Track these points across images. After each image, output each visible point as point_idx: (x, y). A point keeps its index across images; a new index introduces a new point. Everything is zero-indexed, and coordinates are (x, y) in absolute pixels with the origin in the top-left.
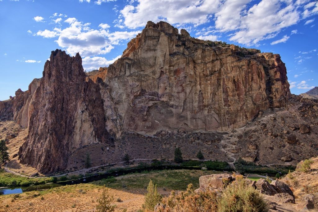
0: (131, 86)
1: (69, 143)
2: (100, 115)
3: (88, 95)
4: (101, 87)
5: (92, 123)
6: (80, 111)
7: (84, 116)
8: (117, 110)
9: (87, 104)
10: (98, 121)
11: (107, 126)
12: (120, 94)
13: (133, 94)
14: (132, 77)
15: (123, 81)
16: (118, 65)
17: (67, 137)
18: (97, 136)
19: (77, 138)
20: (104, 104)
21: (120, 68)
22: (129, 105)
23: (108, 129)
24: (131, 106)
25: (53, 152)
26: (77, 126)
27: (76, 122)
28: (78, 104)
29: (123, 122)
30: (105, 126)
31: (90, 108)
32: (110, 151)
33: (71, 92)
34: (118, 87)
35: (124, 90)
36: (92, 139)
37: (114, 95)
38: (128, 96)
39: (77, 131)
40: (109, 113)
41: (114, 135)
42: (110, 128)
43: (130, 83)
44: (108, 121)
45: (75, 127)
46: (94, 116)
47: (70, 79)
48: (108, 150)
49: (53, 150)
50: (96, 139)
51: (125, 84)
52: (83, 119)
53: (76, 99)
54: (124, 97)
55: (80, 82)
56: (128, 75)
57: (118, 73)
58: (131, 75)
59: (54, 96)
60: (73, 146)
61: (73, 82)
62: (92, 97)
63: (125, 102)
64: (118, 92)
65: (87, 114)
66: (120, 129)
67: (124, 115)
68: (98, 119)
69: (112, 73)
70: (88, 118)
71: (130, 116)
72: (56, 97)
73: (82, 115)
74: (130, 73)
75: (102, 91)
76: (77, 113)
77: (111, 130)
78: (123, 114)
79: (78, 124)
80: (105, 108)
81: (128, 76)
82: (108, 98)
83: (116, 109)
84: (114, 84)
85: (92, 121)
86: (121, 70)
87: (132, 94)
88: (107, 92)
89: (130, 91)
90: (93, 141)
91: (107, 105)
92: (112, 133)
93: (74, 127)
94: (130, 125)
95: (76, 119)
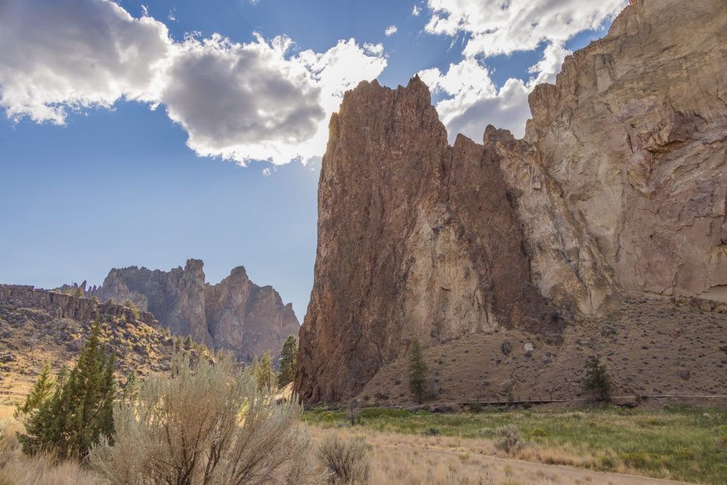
0: (622, 118)
1: (385, 324)
2: (500, 237)
3: (454, 183)
4: (501, 152)
5: (470, 265)
6: (426, 229)
7: (440, 241)
8: (584, 220)
9: (453, 207)
10: (495, 256)
11: (539, 274)
12: (588, 163)
13: (639, 147)
14: (621, 87)
15: (592, 116)
17: (375, 303)
18: (490, 305)
20: (521, 201)
21: (573, 81)
22: (629, 190)
23: (546, 285)
24: (642, 194)
26: (417, 274)
27: (413, 260)
28: (420, 207)
29: (617, 260)
30: (529, 275)
31: (464, 218)
32: (536, 354)
33: (395, 178)
34: (573, 141)
35: (600, 143)
36: (473, 316)
37: (563, 171)
38: (619, 157)
39: (422, 289)
40: (543, 229)
41: (571, 305)
42: (553, 283)
43: (620, 110)
44: (539, 256)
45: (410, 274)
46: (478, 240)
47: (390, 144)
48: (529, 355)
50: (487, 319)
51: (597, 124)
52: (439, 252)
53: (411, 196)
54: (603, 166)
55: (424, 146)
56: (606, 88)
57: (570, 97)
58: (616, 85)
60: (405, 335)
61: (399, 149)
62: (470, 183)
63: (609, 183)
65: (453, 237)
66: (592, 282)
67: (612, 231)
68: (495, 248)
70: (454, 247)
71: (647, 233)
73: (434, 239)
74: (612, 79)
76: (417, 233)
77: (555, 289)
78: (608, 229)
79: (422, 266)
81: (605, 93)
82: (534, 182)
83: (577, 217)
85: (473, 258)
86: (579, 86)
87: (635, 148)
88: (527, 164)
90: (479, 325)
91: (532, 204)
92: (560, 297)
93: (406, 276)
94: (649, 268)
95: (412, 251)
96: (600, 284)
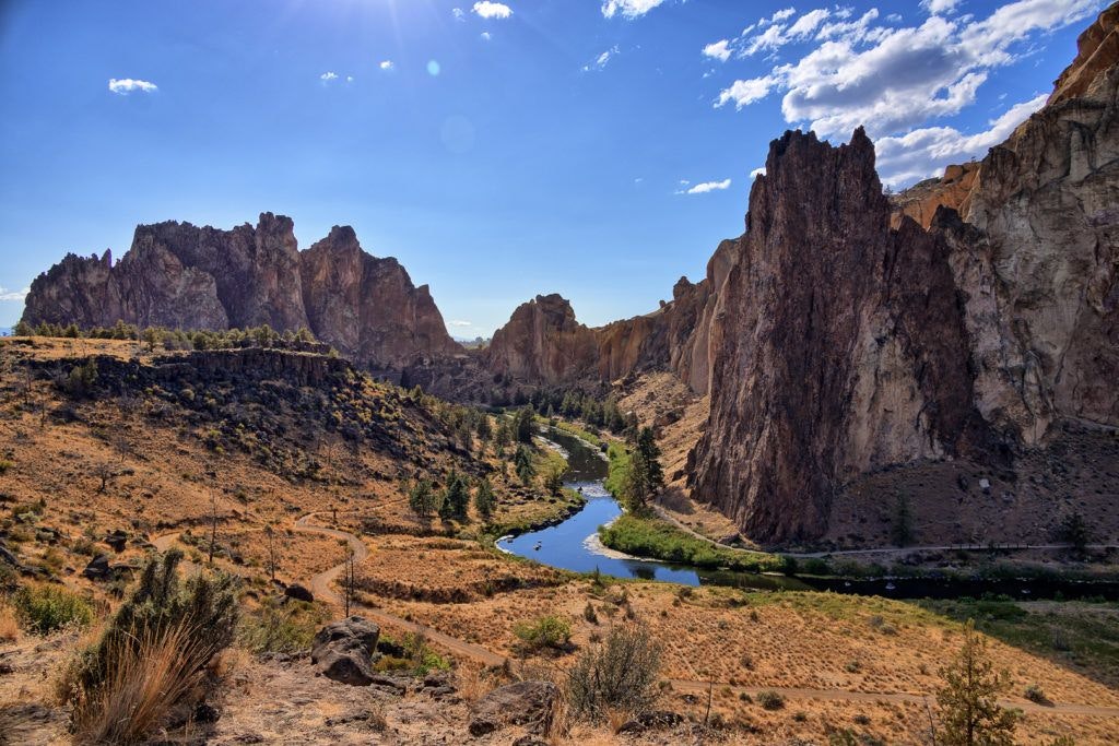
0: (1095, 223)
1: (832, 450)
2: (949, 354)
3: (899, 281)
4: (952, 242)
5: (916, 385)
6: (869, 339)
7: (884, 355)
8: (1029, 333)
9: (897, 311)
10: (942, 376)
11: (980, 395)
12: (1042, 265)
13: (1107, 260)
14: (1102, 182)
15: (1057, 207)
16: (1030, 141)
17: (825, 428)
18: (936, 432)
19: (862, 435)
20: (968, 307)
21: (1039, 154)
22: (1084, 306)
23: (986, 405)
24: (1096, 312)
25: (783, 475)
26: (860, 393)
27: (857, 378)
28: (864, 312)
29: (1057, 380)
30: (972, 395)
31: (909, 325)
32: (995, 492)
33: (837, 274)
34: (1028, 235)
35: (1062, 245)
36: (916, 443)
37: (1011, 269)
38: (1081, 267)
39: (862, 411)
40: (988, 343)
41: (1015, 431)
42: (995, 405)
43: (1094, 209)
44: (983, 375)
45: (854, 394)
46: (925, 356)
47: (834, 229)
48: (986, 492)
49: (781, 467)
50: (932, 445)
51: (1064, 220)
52: (883, 368)
53: (856, 297)
54: (1061, 274)
55: (869, 232)
56: (1082, 178)
57: (1031, 175)
58: (1095, 177)
59: (781, 293)
60: (848, 462)
61: (843, 236)
62: (918, 284)
63: (1064, 295)
64: (1032, 257)
65: (898, 351)
66: (1038, 411)
67: (1058, 351)
68: (942, 366)
69: (1003, 181)
70: (900, 363)
71: (1092, 355)
72: (787, 295)
73: (878, 352)
74: (1091, 167)
75: (958, 257)
76: (861, 345)
77: (997, 413)
78: (1055, 347)
79: (865, 386)
80: (970, 324)
81: (1080, 184)
82: (983, 283)
83: (1022, 329)
84: (1010, 226)
85: (919, 376)
86: (1043, 161)
87: (1102, 260)
88: (977, 261)
89: (1094, 245)
90: (923, 451)
91: (978, 312)
92: (1003, 423)
93: (850, 396)
94: (1089, 394)
95: (856, 367)
96: (1045, 412)
